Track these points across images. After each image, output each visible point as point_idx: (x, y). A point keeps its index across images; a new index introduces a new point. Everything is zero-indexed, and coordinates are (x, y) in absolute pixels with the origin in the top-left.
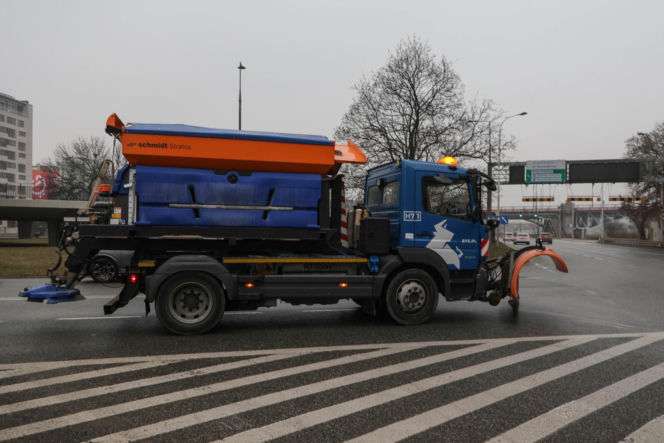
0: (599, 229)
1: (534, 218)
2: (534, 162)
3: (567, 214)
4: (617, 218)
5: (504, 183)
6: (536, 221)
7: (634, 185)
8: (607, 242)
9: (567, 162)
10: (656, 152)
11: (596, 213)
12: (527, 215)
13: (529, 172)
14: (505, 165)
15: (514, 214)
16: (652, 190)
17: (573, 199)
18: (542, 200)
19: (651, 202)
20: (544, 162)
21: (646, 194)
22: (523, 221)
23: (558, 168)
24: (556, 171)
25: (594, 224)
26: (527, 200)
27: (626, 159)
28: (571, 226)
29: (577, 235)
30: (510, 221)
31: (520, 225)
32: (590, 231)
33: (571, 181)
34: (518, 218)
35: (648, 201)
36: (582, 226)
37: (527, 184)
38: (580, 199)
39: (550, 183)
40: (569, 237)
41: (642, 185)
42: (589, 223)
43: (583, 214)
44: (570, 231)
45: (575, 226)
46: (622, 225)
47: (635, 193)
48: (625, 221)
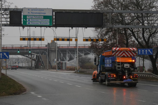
0: (74, 63)
1: (29, 54)
2: (29, 9)
3: (52, 51)
4: (86, 54)
5: (5, 25)
6: (30, 56)
7: (99, 30)
8: (81, 72)
9: (53, 10)
10: (113, 6)
11: (72, 50)
12: (23, 51)
13: (25, 17)
14: (6, 10)
15: (13, 51)
16: (111, 34)
17: (58, 40)
18: (35, 39)
19: (110, 43)
20: (36, 9)
21: (107, 37)
22: (20, 56)
23: (47, 14)
24: (45, 17)
25: (71, 59)
26: (24, 39)
27: (94, 10)
28: (55, 60)
29: (60, 67)
30: (11, 56)
31: (18, 59)
32: (69, 64)
33: (56, 26)
34: (16, 54)
35: (108, 42)
36: (63, 60)
37: (23, 27)
38: (63, 40)
39: (41, 26)
40: (54, 68)
41: (104, 30)
42: (68, 58)
43: (63, 51)
44: (54, 64)
45: (58, 60)
46: (90, 59)
47: (99, 36)
48: (92, 56)
